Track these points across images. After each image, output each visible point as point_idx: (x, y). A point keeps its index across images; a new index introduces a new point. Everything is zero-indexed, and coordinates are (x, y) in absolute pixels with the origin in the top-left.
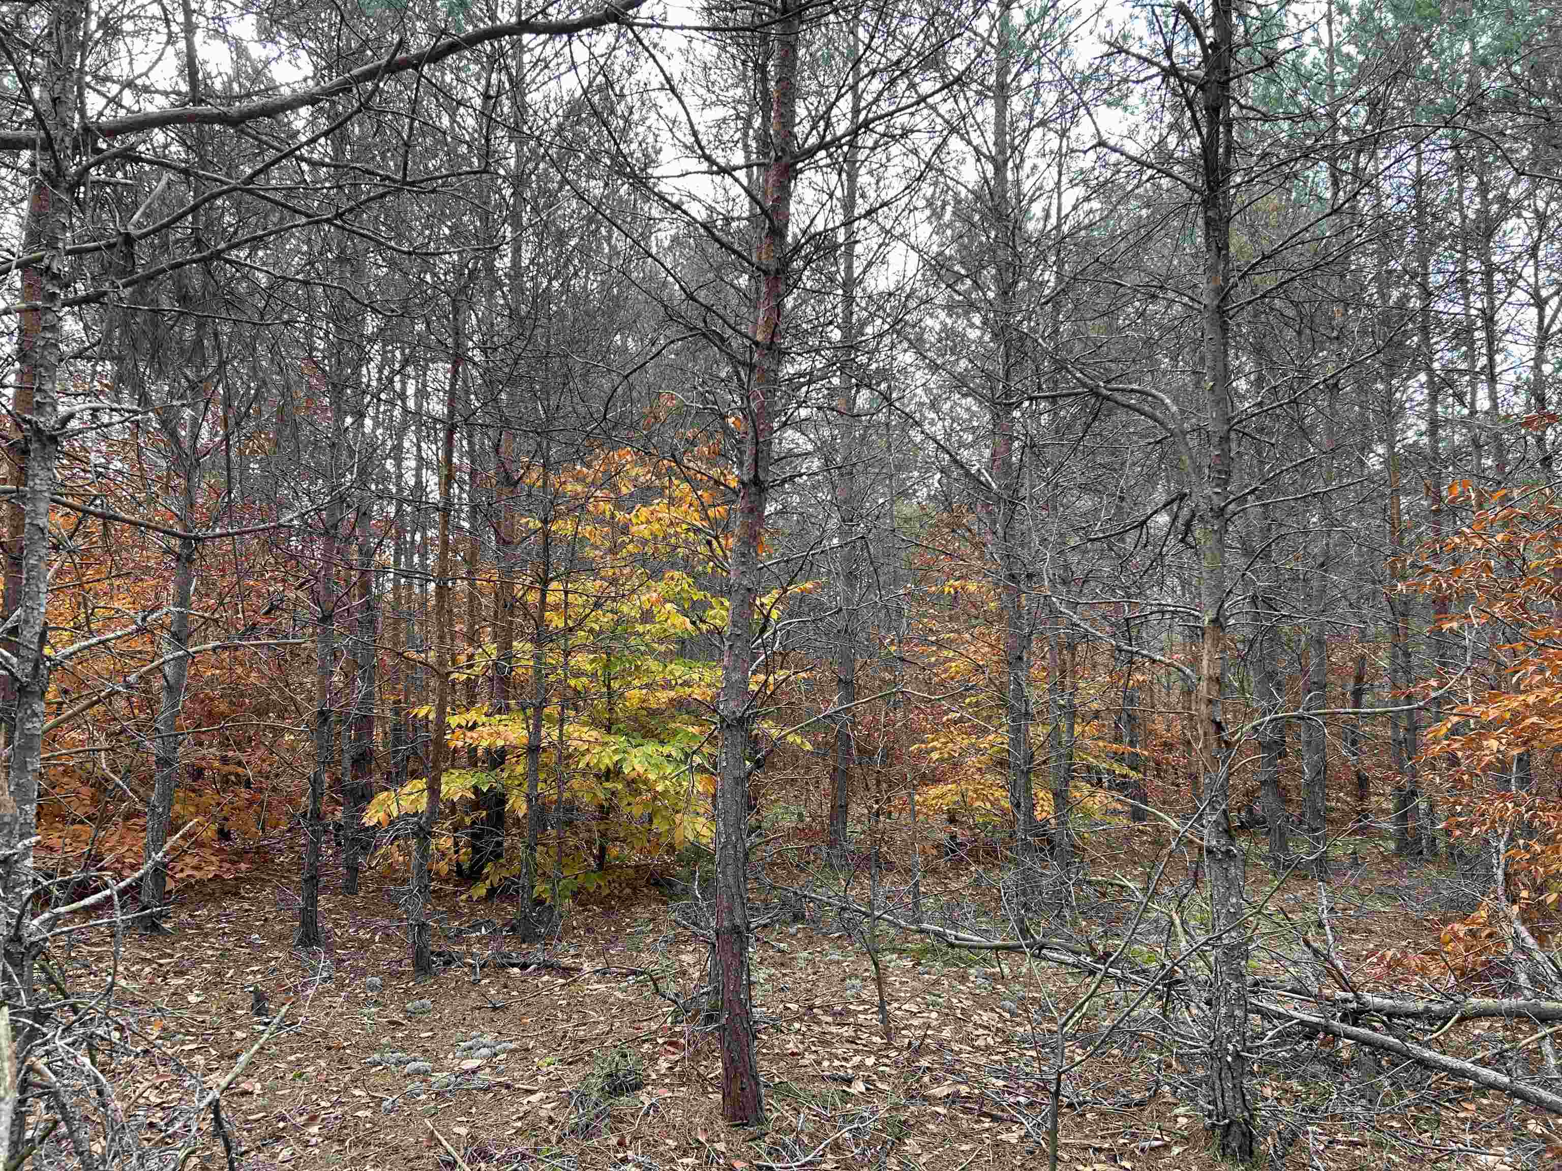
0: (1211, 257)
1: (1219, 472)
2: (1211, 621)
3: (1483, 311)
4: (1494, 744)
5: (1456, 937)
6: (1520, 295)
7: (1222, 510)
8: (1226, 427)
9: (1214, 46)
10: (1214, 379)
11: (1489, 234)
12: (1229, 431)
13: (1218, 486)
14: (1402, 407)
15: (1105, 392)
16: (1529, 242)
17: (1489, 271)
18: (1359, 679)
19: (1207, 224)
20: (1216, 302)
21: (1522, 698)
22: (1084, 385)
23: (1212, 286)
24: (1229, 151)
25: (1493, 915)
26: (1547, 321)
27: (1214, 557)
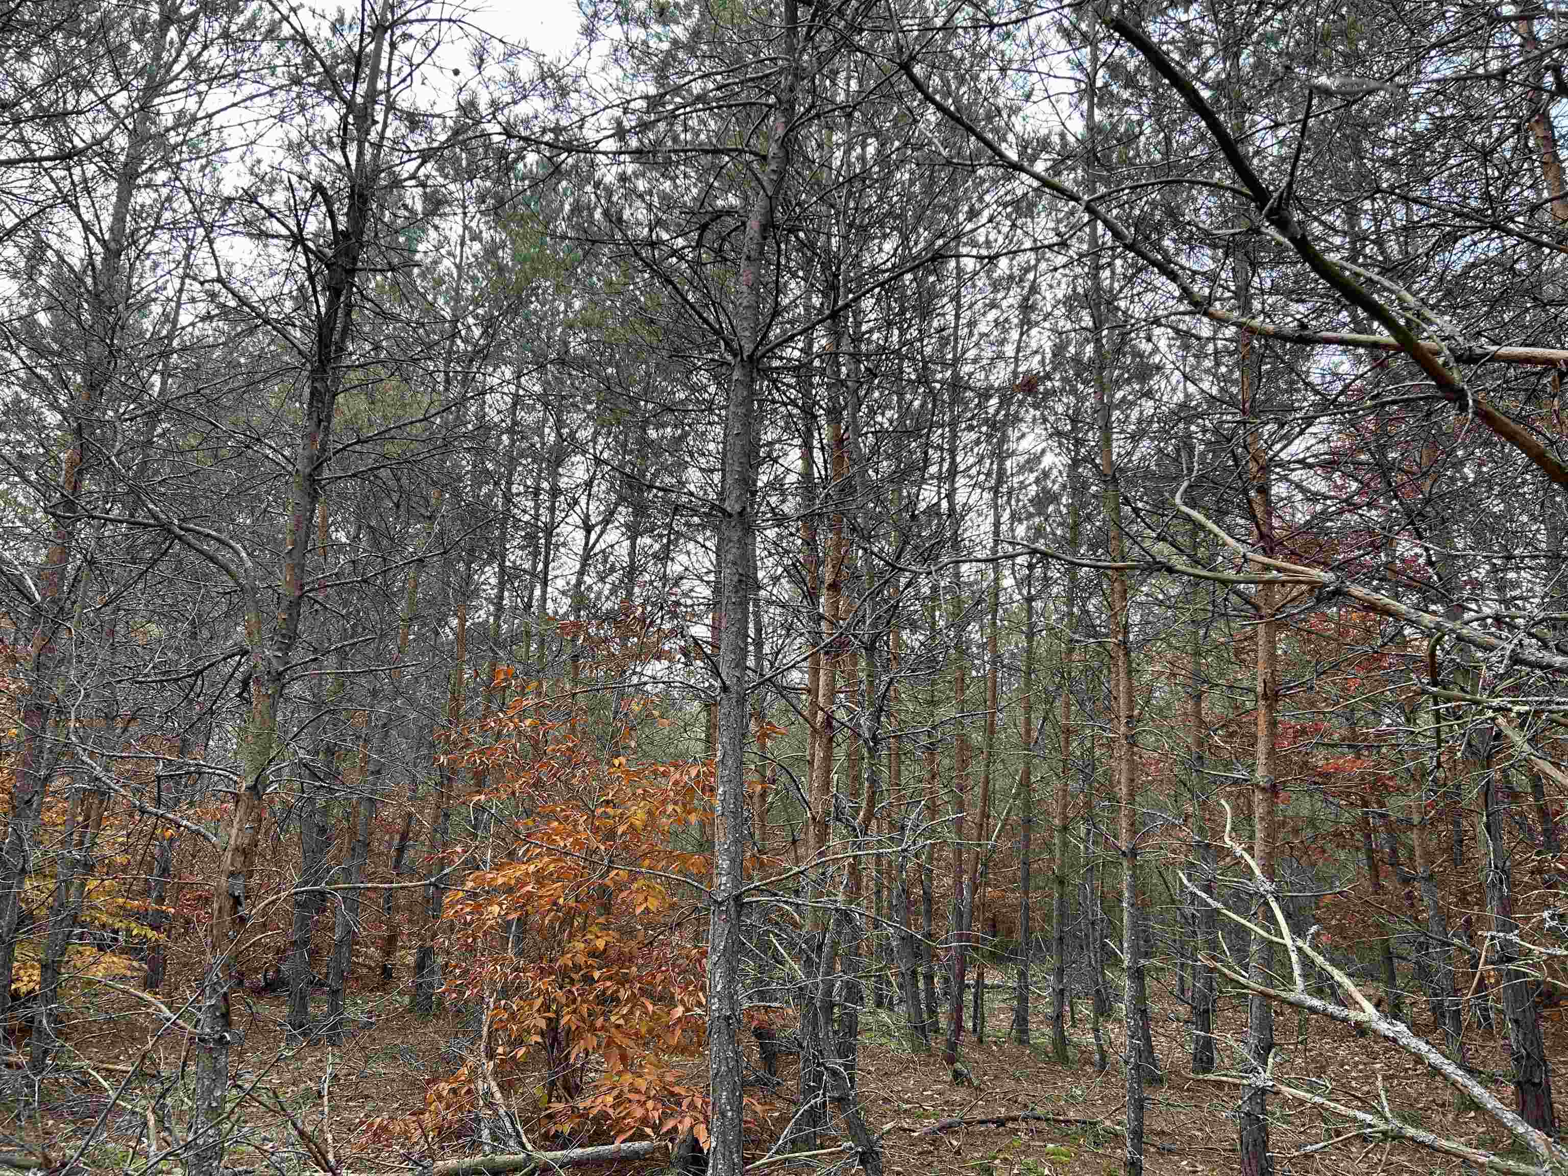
0: (311, 425)
1: (283, 636)
2: (248, 788)
3: (545, 524)
4: (496, 909)
5: (440, 1097)
6: (574, 519)
7: (280, 674)
8: (298, 593)
9: (346, 235)
10: (294, 543)
11: (559, 463)
12: (300, 597)
13: (279, 649)
14: (477, 590)
15: (177, 530)
16: (586, 477)
17: (555, 492)
18: (404, 837)
19: (312, 394)
20: (308, 470)
21: (524, 867)
22: (156, 518)
23: (306, 453)
24: (345, 331)
25: (473, 1071)
26: (591, 542)
27: (263, 722)
